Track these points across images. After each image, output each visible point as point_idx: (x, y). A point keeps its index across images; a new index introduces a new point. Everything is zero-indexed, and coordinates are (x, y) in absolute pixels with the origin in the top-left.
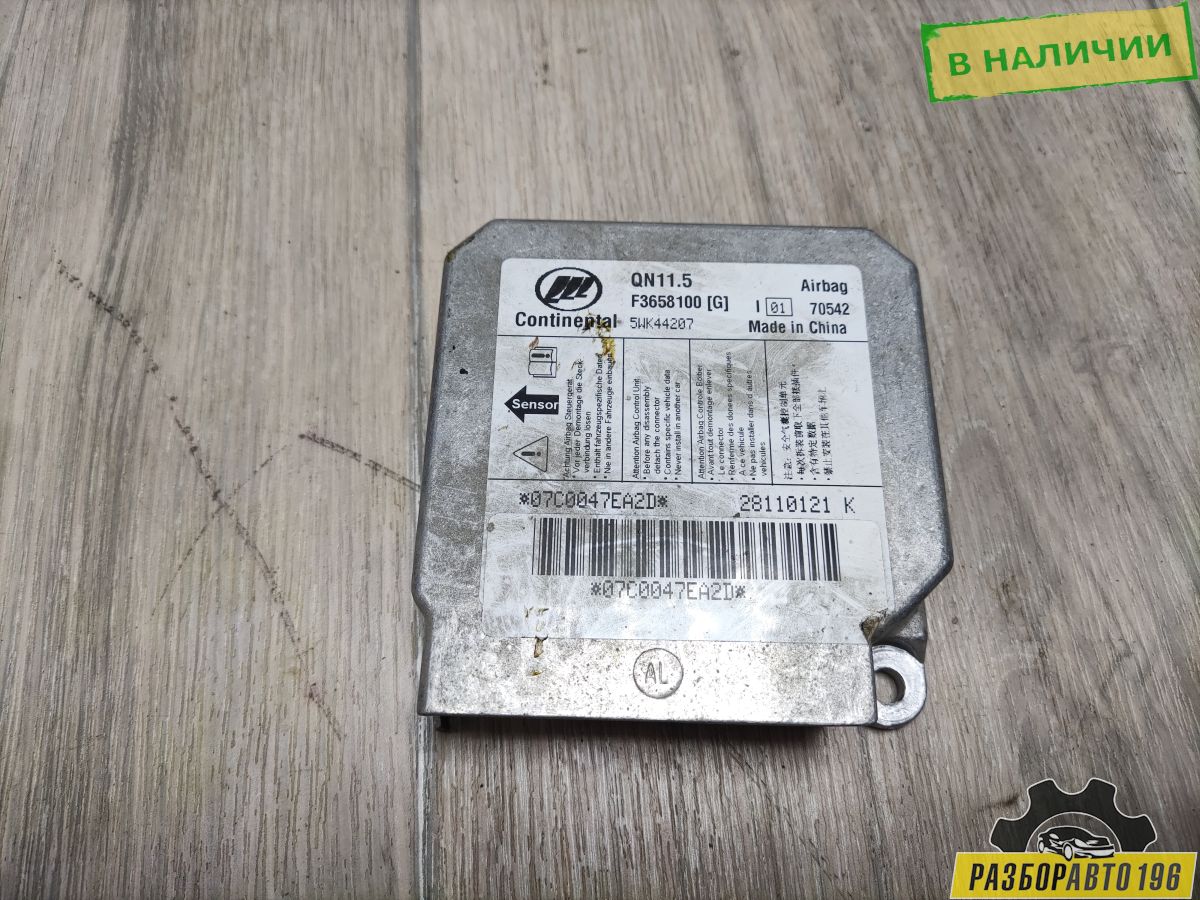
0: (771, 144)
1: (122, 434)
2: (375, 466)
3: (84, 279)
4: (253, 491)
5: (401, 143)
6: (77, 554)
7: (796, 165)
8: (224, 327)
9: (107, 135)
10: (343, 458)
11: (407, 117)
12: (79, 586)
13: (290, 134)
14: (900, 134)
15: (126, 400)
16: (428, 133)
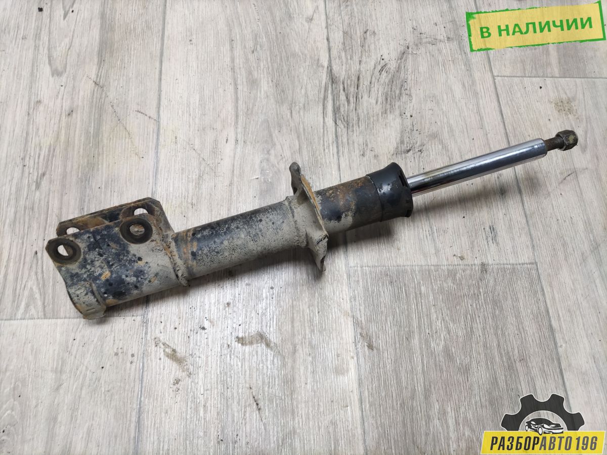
0: (237, 61)
1: (101, 108)
2: (150, 117)
3: (92, 78)
4: (126, 120)
5: (159, 55)
6: (92, 128)
7: (241, 66)
8: (121, 89)
9: (96, 49)
10: (144, 116)
11: (161, 49)
12: (93, 134)
13: (136, 51)
14: (264, 61)
15: (101, 102)
16: (165, 54)
